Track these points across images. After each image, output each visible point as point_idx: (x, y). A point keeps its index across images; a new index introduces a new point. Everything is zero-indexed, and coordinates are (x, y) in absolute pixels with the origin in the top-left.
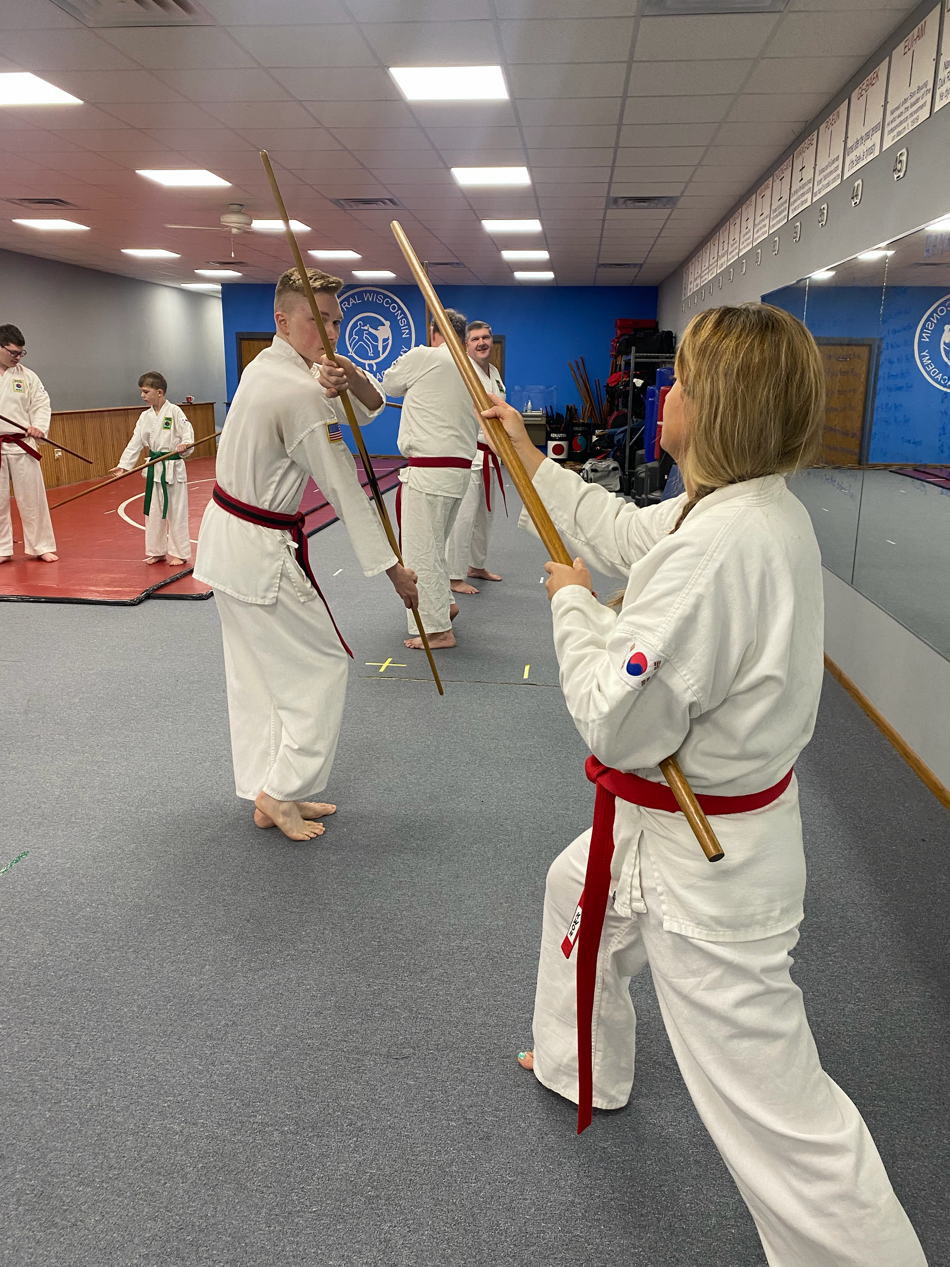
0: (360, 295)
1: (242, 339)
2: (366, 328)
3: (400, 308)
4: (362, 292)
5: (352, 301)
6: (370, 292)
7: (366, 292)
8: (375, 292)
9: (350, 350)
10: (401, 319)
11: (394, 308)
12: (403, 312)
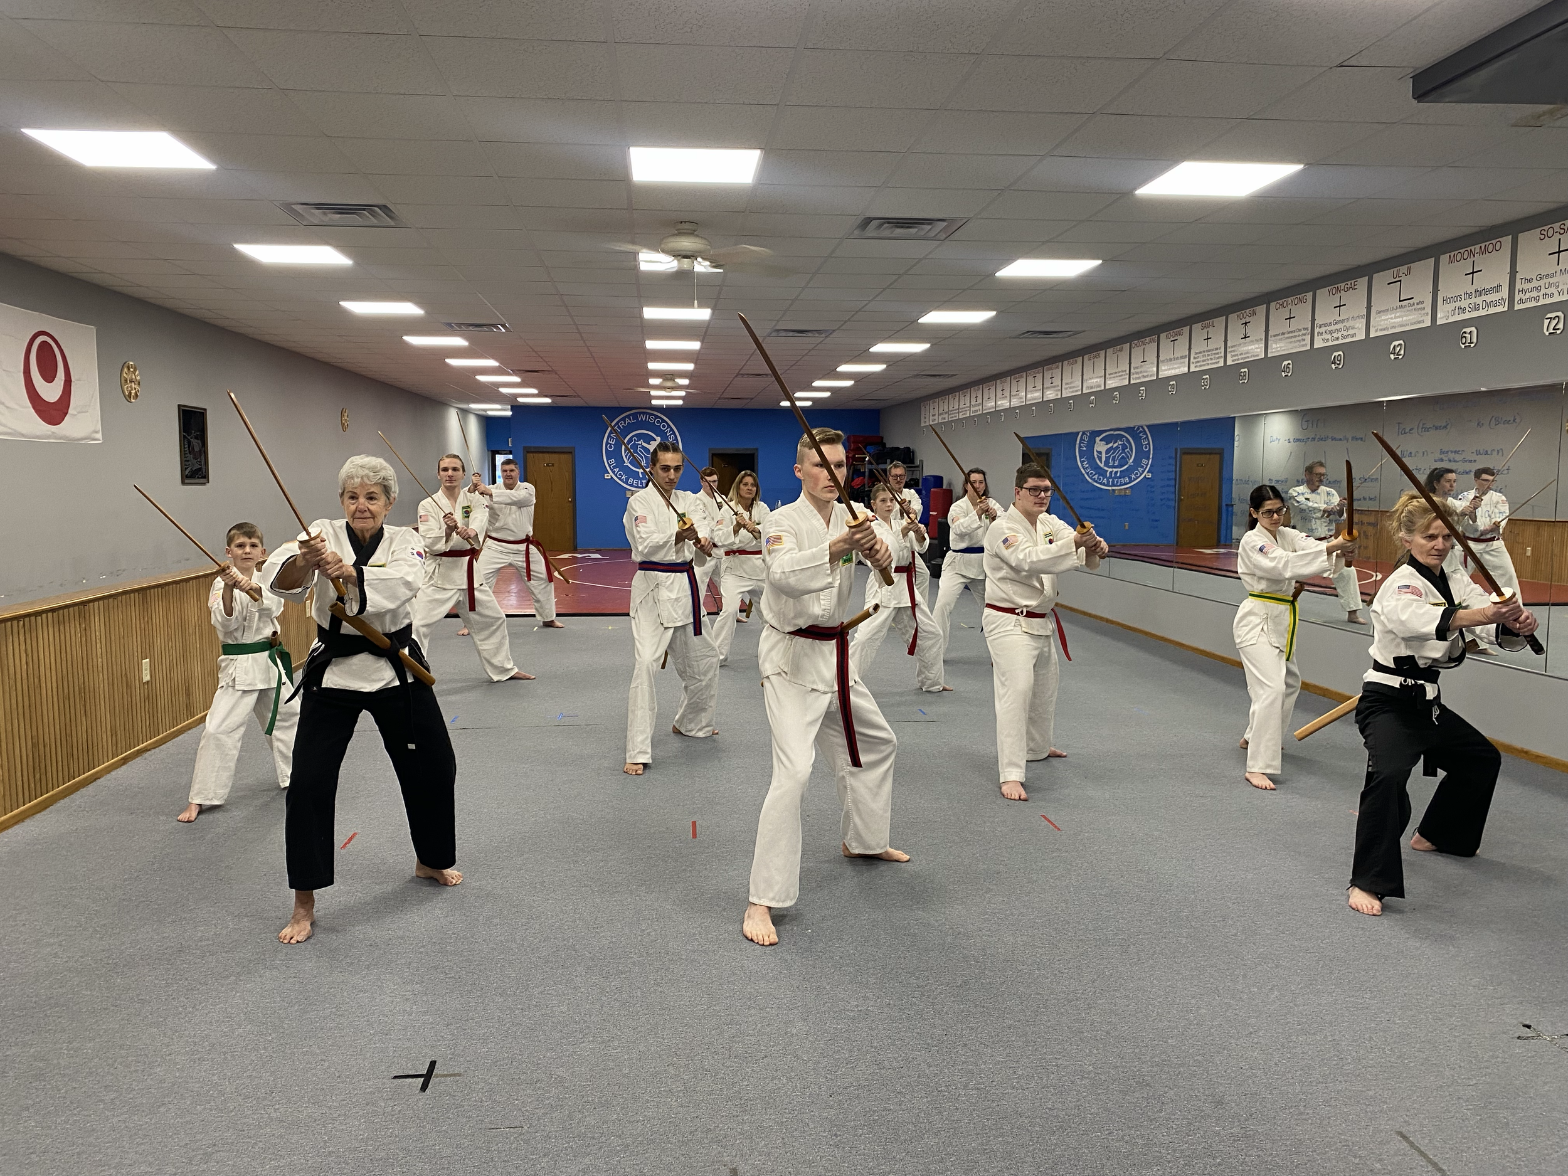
0: (635, 416)
1: (528, 452)
2: (640, 443)
3: (669, 426)
4: (638, 413)
5: (627, 421)
6: (643, 413)
7: (640, 413)
8: (647, 413)
9: (626, 461)
10: (670, 435)
11: (664, 426)
12: (672, 430)
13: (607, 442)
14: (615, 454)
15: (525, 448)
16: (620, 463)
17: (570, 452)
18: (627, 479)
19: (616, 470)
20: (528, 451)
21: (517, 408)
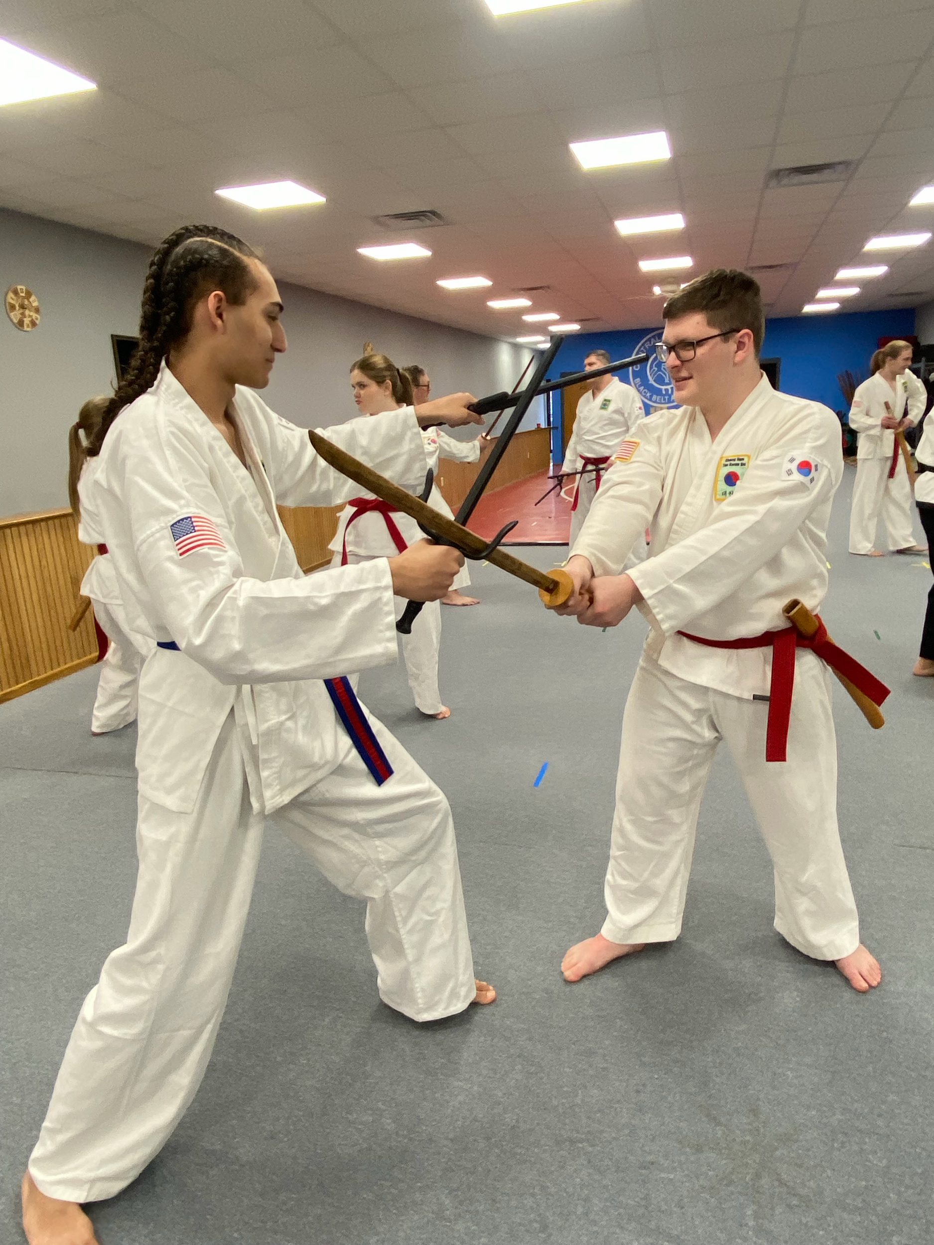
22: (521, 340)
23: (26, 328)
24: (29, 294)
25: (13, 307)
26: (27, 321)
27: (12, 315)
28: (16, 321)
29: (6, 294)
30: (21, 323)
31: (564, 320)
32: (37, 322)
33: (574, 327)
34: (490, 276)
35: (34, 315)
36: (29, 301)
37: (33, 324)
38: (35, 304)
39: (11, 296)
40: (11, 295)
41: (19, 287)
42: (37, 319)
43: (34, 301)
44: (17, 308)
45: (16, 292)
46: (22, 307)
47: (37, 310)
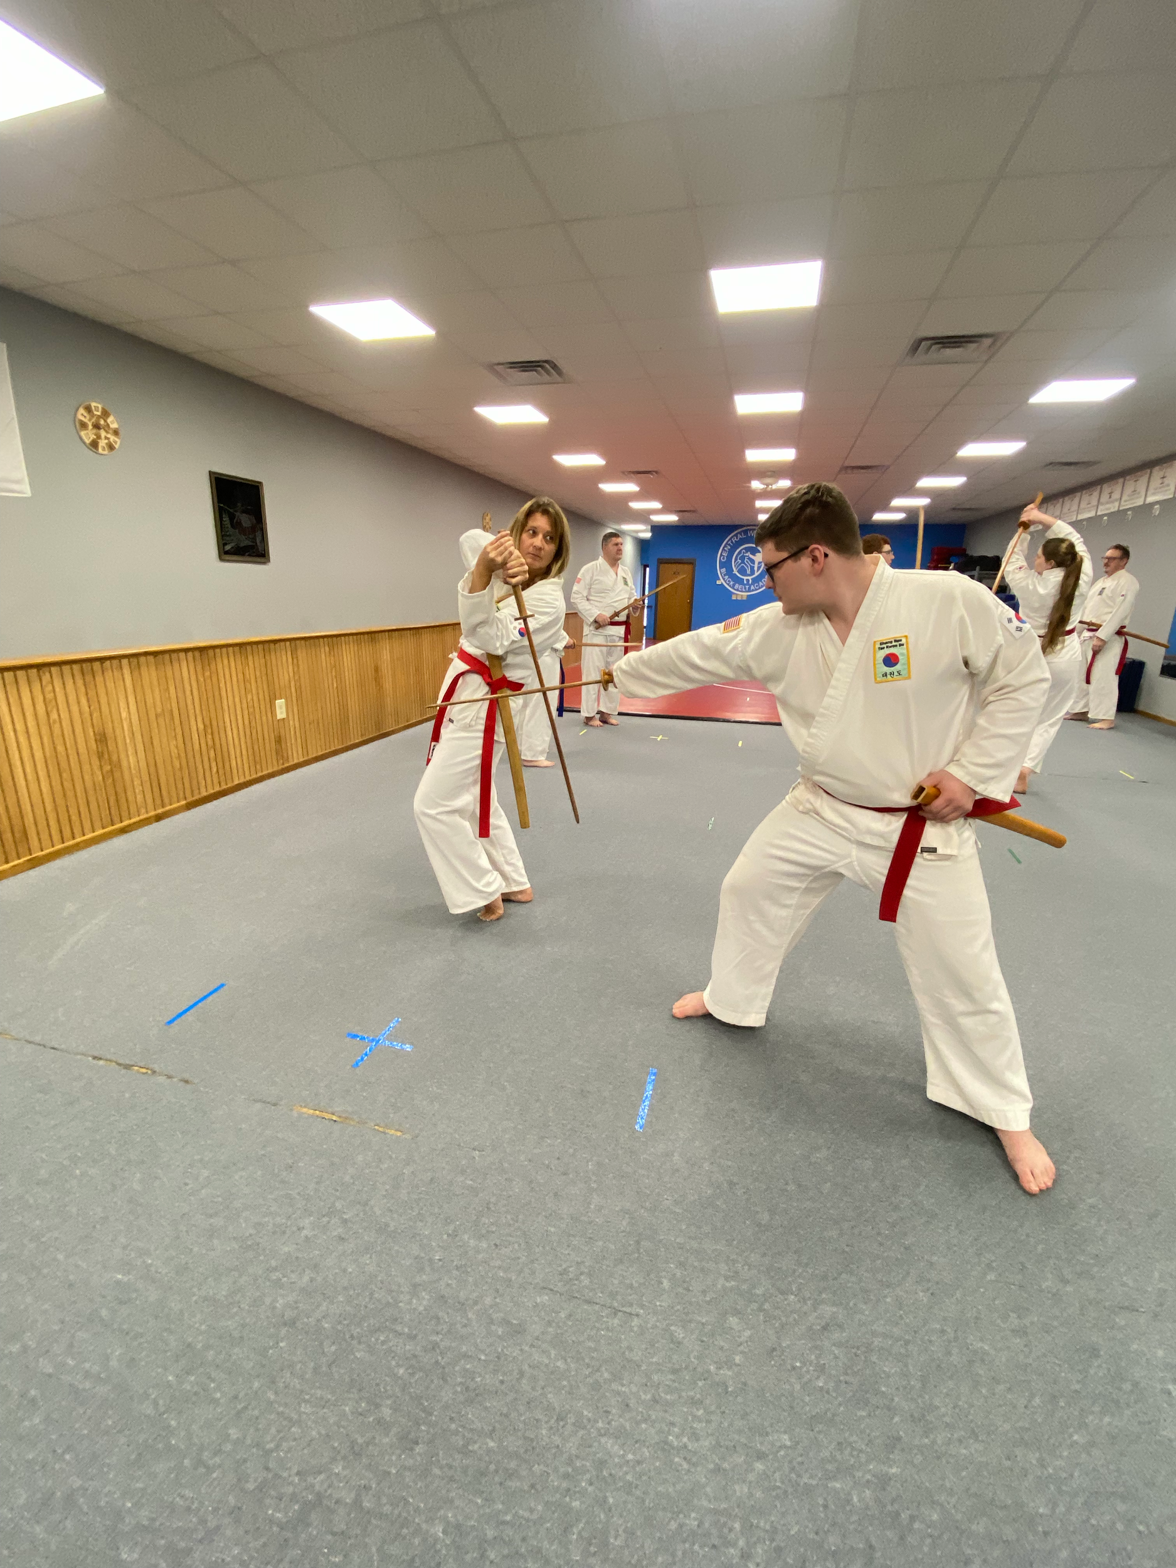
2: (747, 554)
4: (747, 529)
5: (738, 537)
9: (735, 570)
13: (721, 555)
14: (727, 565)
15: (658, 560)
16: (729, 572)
17: (691, 563)
18: (734, 585)
19: (726, 577)
20: (661, 562)
21: (657, 529)
22: (626, 527)
23: (100, 450)
24: (105, 414)
25: (83, 425)
26: (102, 443)
27: (83, 433)
28: (88, 441)
29: (77, 410)
30: (94, 444)
31: (665, 511)
32: (117, 446)
33: (672, 518)
34: (603, 455)
35: (112, 438)
36: (105, 421)
37: (111, 447)
38: (114, 426)
39: (82, 414)
40: (82, 411)
41: (93, 404)
42: (116, 442)
43: (112, 422)
44: (90, 427)
45: (88, 409)
46: (97, 426)
47: (116, 433)
